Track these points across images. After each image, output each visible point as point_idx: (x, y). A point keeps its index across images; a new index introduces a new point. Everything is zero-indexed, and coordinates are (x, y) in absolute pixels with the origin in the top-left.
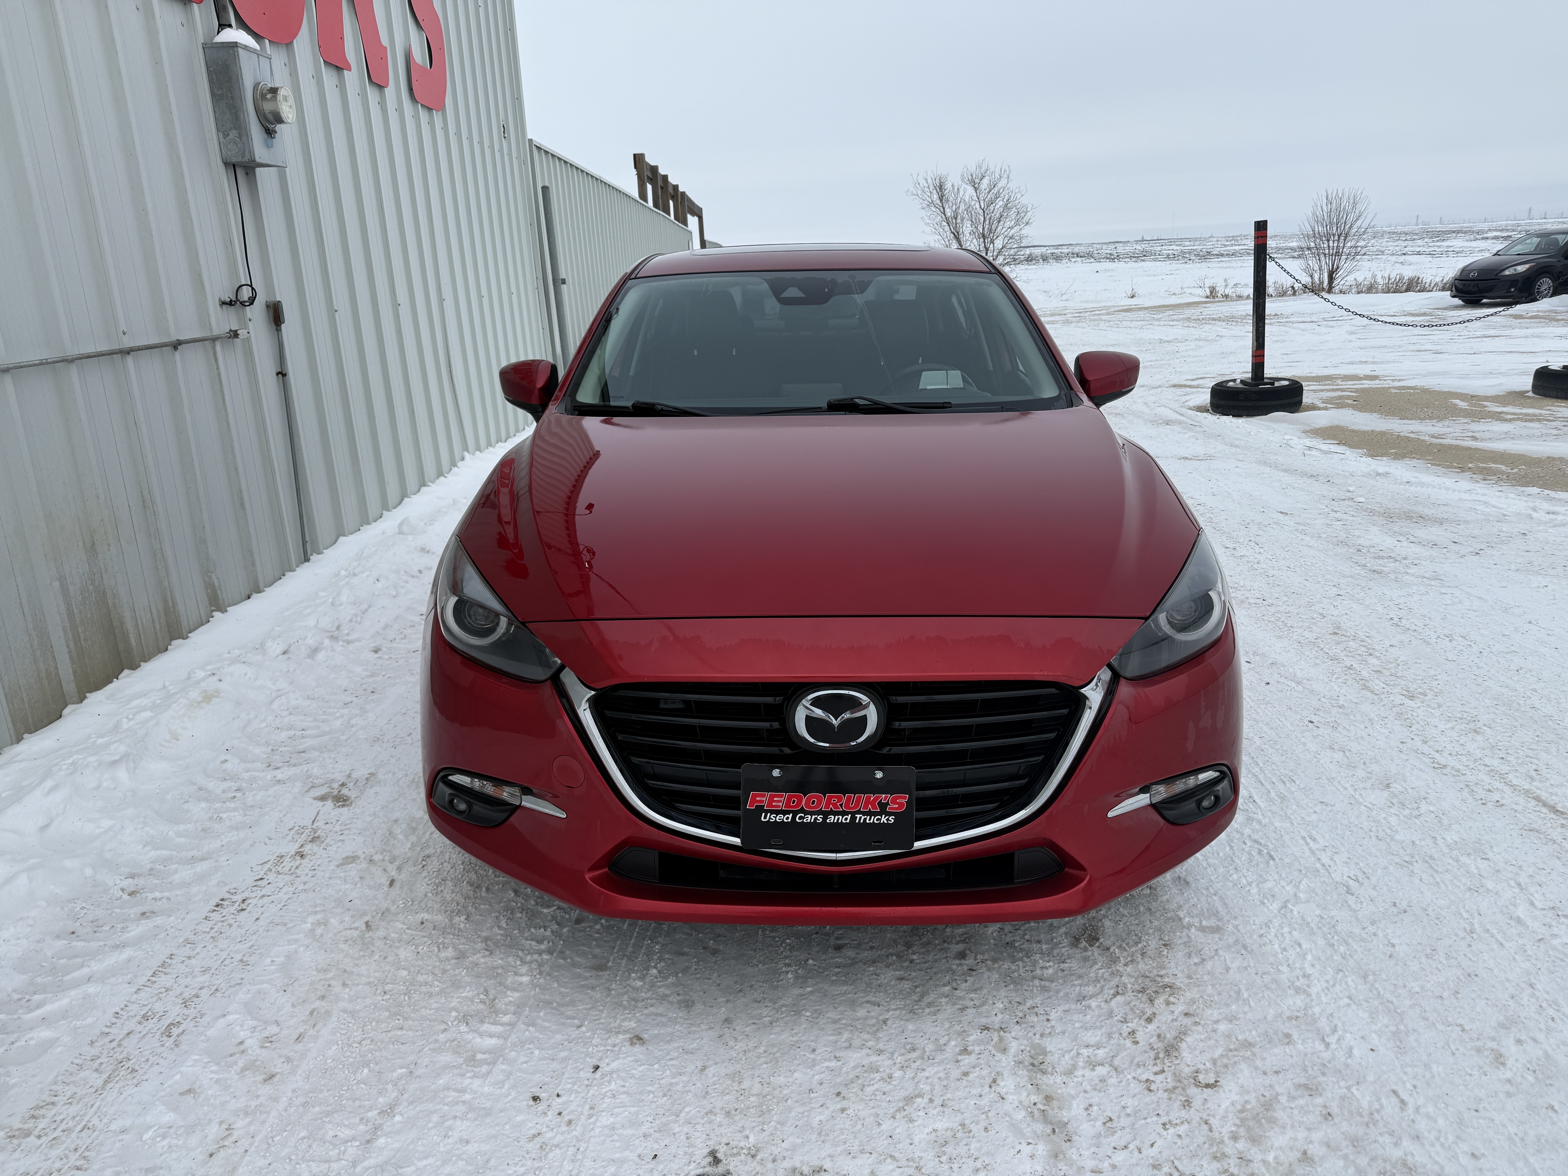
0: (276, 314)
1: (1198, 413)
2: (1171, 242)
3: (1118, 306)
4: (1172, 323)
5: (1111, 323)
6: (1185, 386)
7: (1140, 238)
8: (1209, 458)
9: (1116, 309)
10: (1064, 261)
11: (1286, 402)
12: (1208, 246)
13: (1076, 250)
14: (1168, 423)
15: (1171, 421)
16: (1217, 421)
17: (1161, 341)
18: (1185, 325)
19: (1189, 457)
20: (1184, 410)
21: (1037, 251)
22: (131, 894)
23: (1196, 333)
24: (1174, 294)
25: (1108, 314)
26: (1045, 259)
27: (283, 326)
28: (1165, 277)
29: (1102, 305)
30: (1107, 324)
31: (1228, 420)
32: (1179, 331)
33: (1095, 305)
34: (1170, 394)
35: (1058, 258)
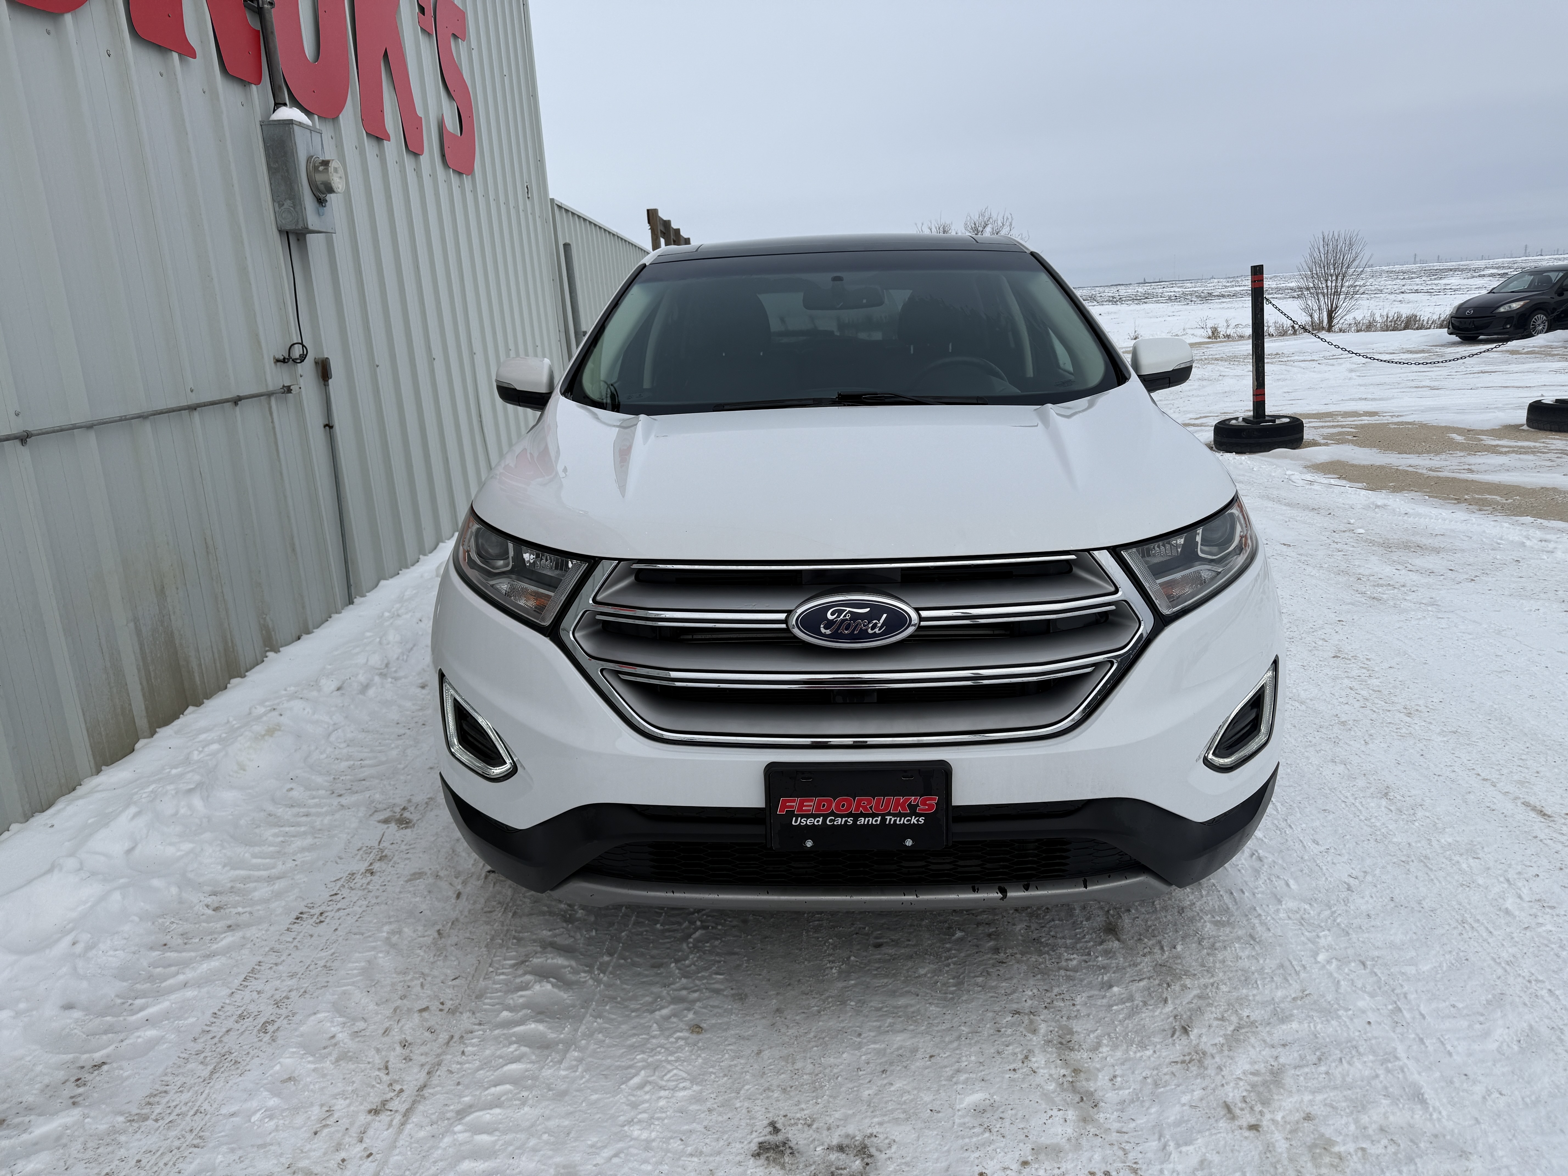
0: (324, 370)
27: (330, 381)
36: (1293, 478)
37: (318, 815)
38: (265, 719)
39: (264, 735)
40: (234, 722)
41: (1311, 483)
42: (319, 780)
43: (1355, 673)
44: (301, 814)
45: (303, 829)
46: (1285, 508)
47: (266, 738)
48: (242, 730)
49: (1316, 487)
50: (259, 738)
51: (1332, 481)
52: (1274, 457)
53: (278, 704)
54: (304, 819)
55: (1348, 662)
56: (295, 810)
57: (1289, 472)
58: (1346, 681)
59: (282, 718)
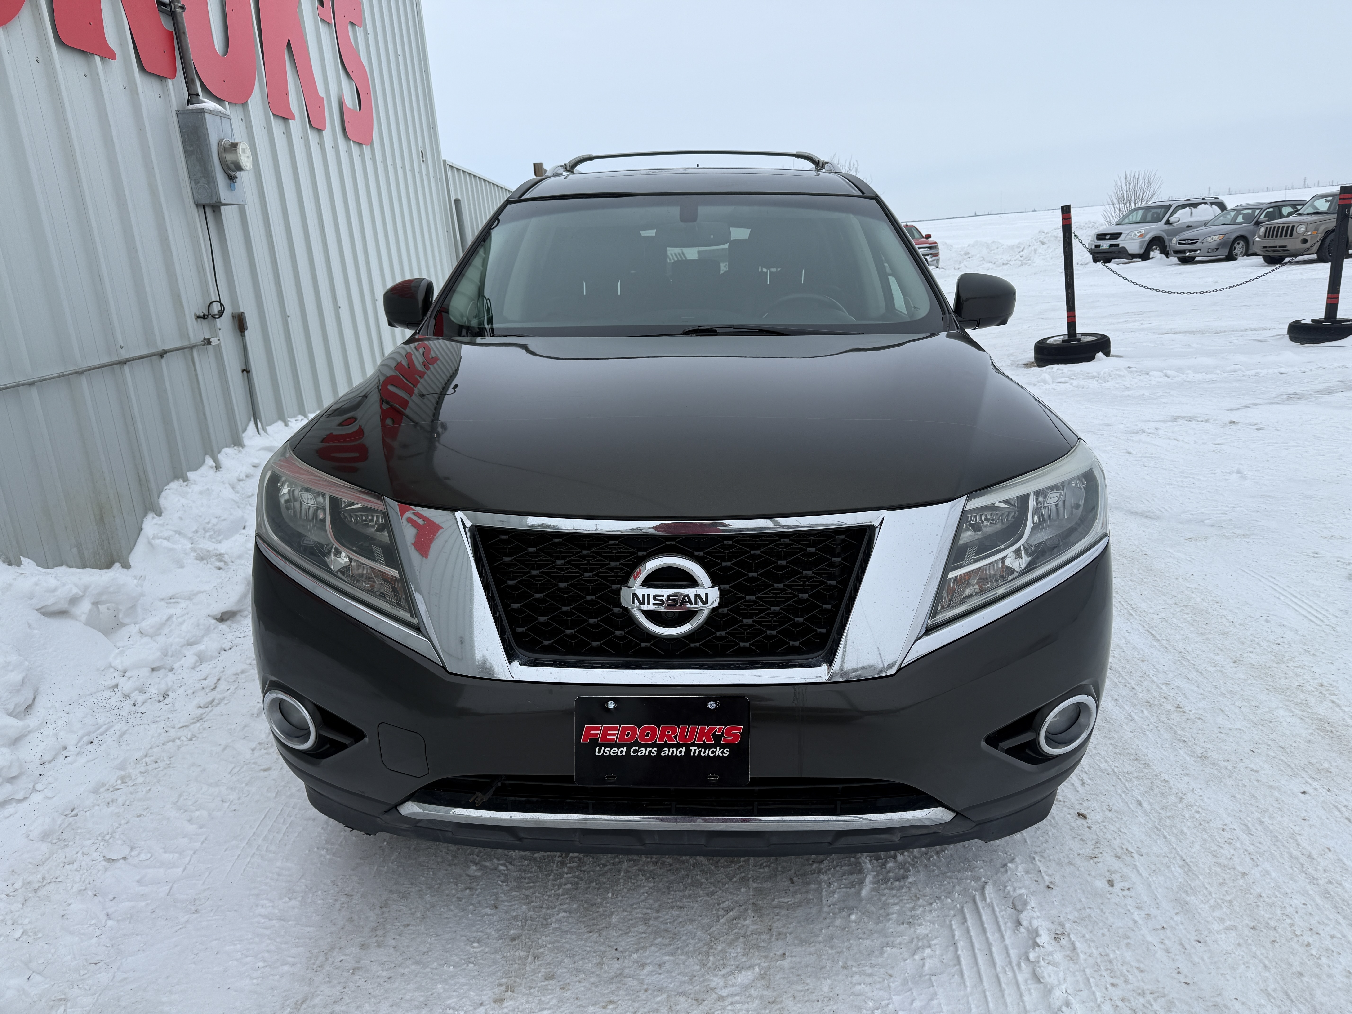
0: (240, 323)
27: (246, 332)
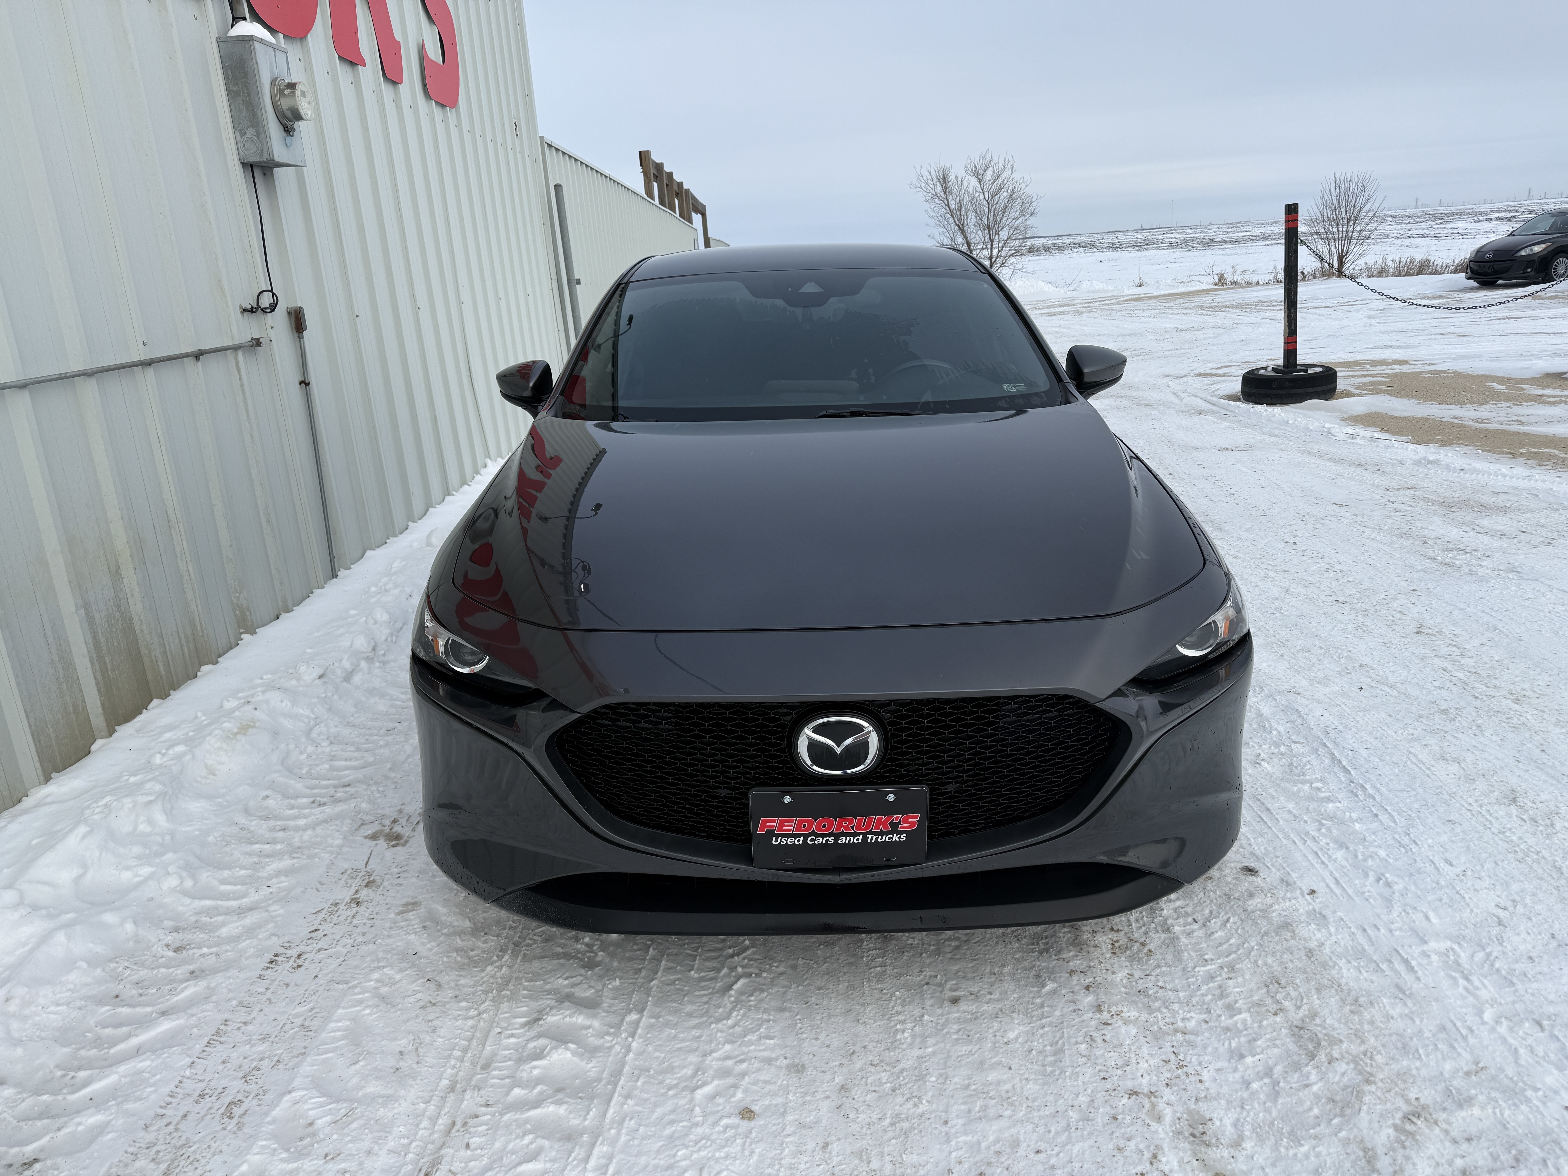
0: (297, 321)
1: (1232, 403)
2: (1172, 230)
3: (1128, 296)
4: (1185, 312)
5: (1123, 313)
6: (1211, 375)
7: (1139, 227)
8: (1248, 448)
9: (1126, 298)
10: (1066, 252)
11: (1320, 389)
12: (1210, 234)
13: (1078, 240)
14: (1200, 413)
15: (1204, 411)
16: (1252, 410)
17: (1177, 330)
18: (1199, 312)
19: (1230, 447)
20: (1215, 399)
21: (1037, 242)
22: (177, 950)
23: (1212, 320)
24: (1183, 282)
25: (1118, 303)
26: (1047, 249)
27: (305, 332)
28: (1170, 266)
29: (1110, 294)
30: (1119, 314)
31: (1261, 408)
32: (1193, 319)
33: (1103, 295)
34: (1198, 384)
35: (1060, 249)
36: (1333, 432)
37: (297, 829)
38: (237, 713)
39: (237, 733)
40: (204, 718)
41: (1353, 436)
42: (298, 786)
43: (1444, 650)
44: (278, 828)
45: (279, 847)
46: (1328, 464)
47: (239, 737)
48: (212, 727)
49: (1359, 441)
50: (230, 737)
51: (1376, 435)
52: (1309, 409)
53: (253, 696)
54: (281, 834)
55: (1434, 638)
56: (272, 823)
57: (1327, 425)
58: (1436, 660)
59: (257, 712)
